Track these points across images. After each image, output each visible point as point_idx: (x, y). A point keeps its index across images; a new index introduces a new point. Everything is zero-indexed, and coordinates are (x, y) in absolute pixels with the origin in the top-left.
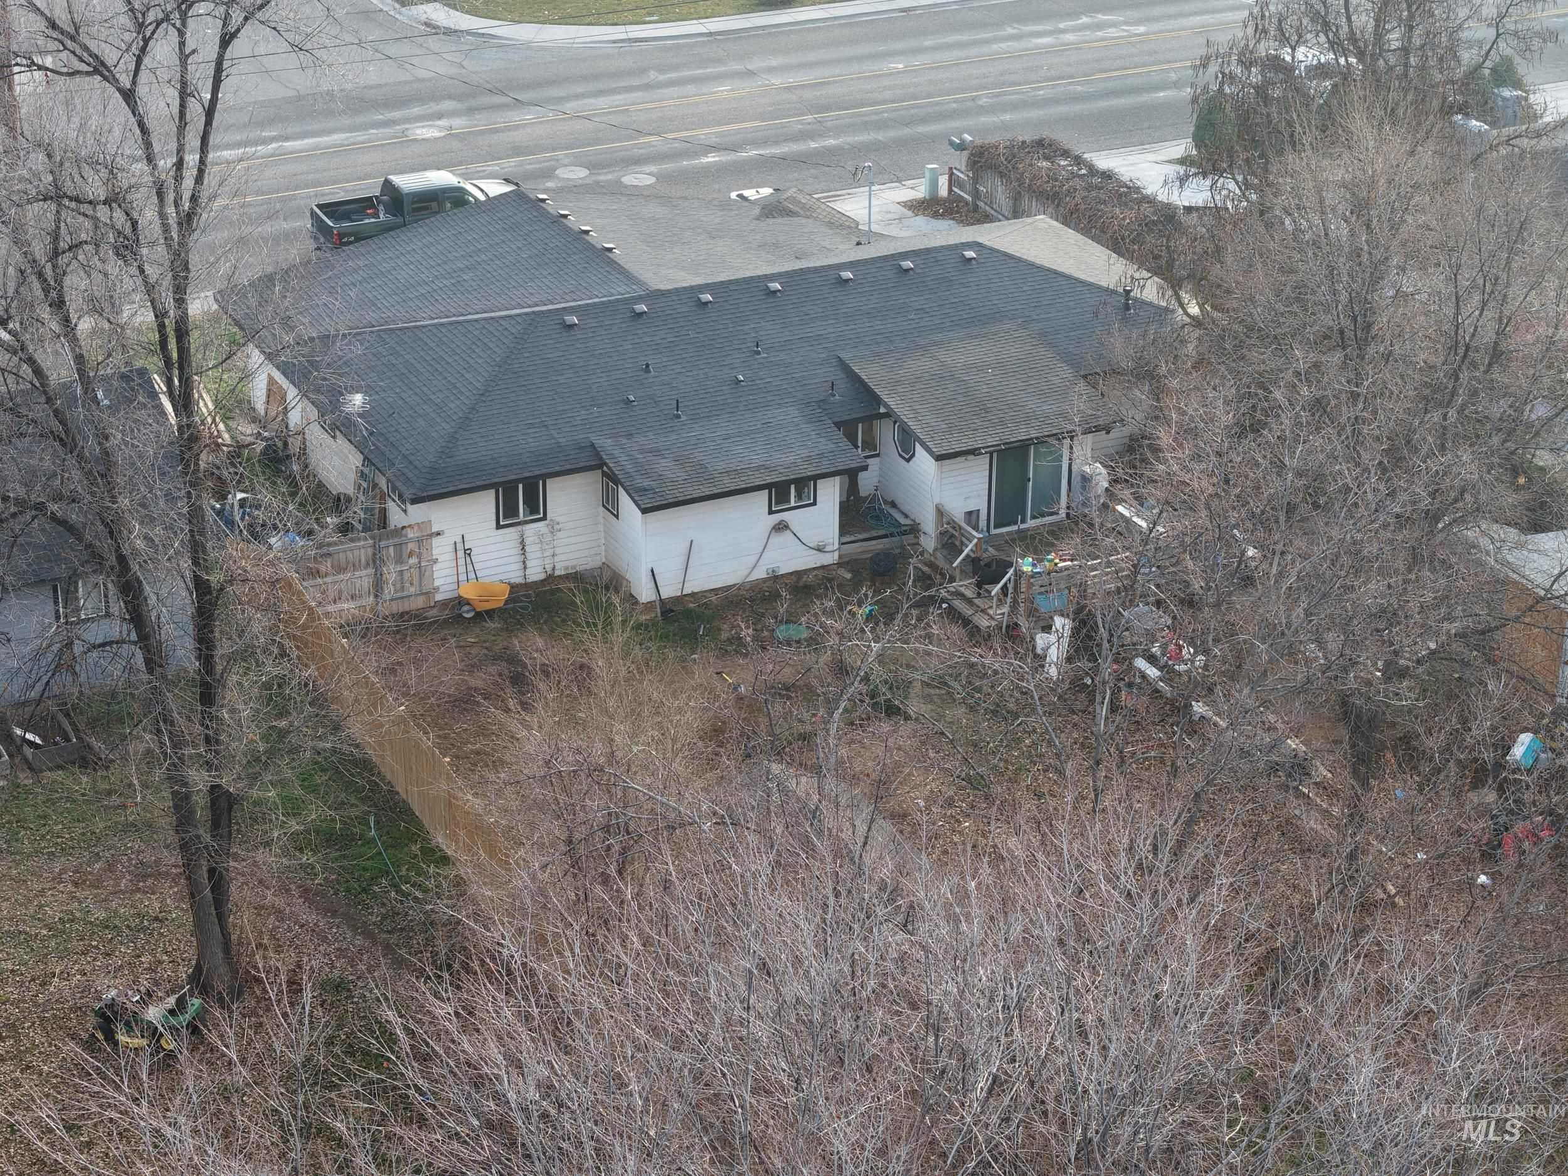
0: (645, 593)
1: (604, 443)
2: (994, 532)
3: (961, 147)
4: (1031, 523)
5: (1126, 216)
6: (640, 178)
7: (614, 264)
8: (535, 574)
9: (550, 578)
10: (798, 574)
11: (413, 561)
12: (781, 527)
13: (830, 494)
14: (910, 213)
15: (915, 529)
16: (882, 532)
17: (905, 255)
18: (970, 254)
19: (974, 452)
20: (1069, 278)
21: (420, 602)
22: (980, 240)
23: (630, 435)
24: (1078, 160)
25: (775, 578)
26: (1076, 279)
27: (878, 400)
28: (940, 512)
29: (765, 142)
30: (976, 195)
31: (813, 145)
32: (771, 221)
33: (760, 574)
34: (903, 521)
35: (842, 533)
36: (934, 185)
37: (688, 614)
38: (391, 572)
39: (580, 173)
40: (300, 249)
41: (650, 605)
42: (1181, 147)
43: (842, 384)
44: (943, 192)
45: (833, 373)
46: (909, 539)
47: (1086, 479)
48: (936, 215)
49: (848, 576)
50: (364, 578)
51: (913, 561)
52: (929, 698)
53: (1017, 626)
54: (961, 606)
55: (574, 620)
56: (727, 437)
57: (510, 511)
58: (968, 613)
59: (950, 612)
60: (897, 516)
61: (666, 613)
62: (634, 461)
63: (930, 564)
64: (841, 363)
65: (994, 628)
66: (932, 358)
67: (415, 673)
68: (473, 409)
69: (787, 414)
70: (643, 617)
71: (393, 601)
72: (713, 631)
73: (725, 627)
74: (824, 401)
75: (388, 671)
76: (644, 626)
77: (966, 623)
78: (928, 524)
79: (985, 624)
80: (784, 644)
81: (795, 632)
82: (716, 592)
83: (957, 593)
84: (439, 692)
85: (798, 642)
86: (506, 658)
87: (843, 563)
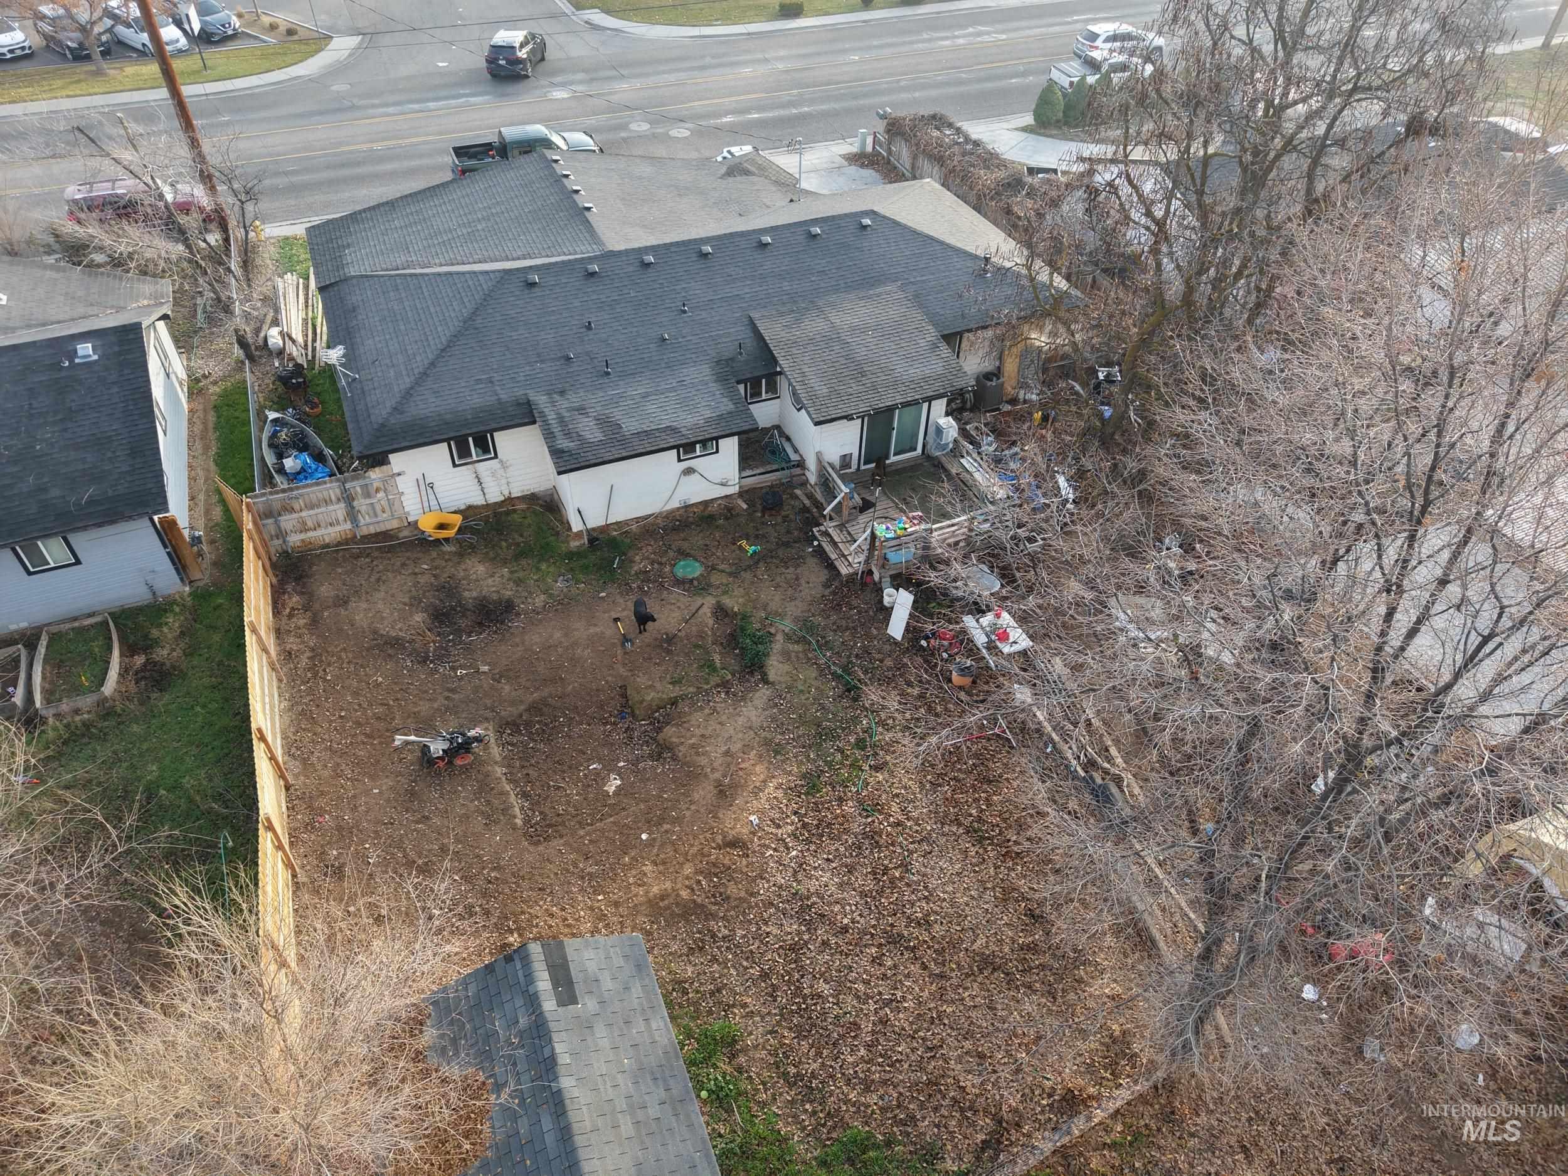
0: (576, 523)
1: (540, 400)
2: (863, 467)
3: (883, 117)
5: (987, 178)
6: (681, 132)
7: (587, 223)
8: (494, 497)
9: (509, 500)
10: (706, 503)
11: (381, 495)
12: (689, 471)
13: (730, 447)
14: (846, 163)
15: (801, 464)
16: (775, 467)
17: (815, 222)
18: (867, 221)
19: (849, 418)
20: (942, 243)
21: (395, 524)
22: (875, 209)
23: (562, 393)
24: (958, 131)
25: (687, 507)
26: (947, 245)
27: (775, 361)
28: (819, 455)
30: (890, 152)
31: (794, 111)
32: (731, 179)
33: (675, 504)
34: (794, 457)
35: (742, 468)
36: (863, 143)
37: (613, 543)
38: (361, 504)
39: (644, 126)
41: (579, 534)
42: (1026, 115)
43: (750, 344)
44: (869, 149)
45: (742, 333)
46: (798, 471)
47: (939, 431)
48: (862, 166)
49: (745, 506)
50: (339, 510)
51: (798, 492)
52: (786, 655)
53: (870, 573)
54: (828, 548)
55: (518, 544)
56: (645, 396)
57: (464, 452)
58: (833, 556)
59: (820, 553)
60: (789, 450)
61: (592, 540)
62: (561, 419)
63: (810, 496)
64: (752, 323)
65: (852, 577)
66: (826, 319)
67: (364, 605)
68: (432, 364)
69: (700, 373)
70: (574, 544)
71: (368, 525)
72: (626, 563)
73: (637, 558)
74: (732, 359)
75: (343, 602)
76: (571, 555)
77: (831, 566)
78: (811, 464)
79: (844, 571)
80: (679, 582)
81: (691, 569)
82: (637, 520)
83: (826, 534)
84: (375, 632)
85: (691, 581)
86: (449, 589)
87: (745, 494)
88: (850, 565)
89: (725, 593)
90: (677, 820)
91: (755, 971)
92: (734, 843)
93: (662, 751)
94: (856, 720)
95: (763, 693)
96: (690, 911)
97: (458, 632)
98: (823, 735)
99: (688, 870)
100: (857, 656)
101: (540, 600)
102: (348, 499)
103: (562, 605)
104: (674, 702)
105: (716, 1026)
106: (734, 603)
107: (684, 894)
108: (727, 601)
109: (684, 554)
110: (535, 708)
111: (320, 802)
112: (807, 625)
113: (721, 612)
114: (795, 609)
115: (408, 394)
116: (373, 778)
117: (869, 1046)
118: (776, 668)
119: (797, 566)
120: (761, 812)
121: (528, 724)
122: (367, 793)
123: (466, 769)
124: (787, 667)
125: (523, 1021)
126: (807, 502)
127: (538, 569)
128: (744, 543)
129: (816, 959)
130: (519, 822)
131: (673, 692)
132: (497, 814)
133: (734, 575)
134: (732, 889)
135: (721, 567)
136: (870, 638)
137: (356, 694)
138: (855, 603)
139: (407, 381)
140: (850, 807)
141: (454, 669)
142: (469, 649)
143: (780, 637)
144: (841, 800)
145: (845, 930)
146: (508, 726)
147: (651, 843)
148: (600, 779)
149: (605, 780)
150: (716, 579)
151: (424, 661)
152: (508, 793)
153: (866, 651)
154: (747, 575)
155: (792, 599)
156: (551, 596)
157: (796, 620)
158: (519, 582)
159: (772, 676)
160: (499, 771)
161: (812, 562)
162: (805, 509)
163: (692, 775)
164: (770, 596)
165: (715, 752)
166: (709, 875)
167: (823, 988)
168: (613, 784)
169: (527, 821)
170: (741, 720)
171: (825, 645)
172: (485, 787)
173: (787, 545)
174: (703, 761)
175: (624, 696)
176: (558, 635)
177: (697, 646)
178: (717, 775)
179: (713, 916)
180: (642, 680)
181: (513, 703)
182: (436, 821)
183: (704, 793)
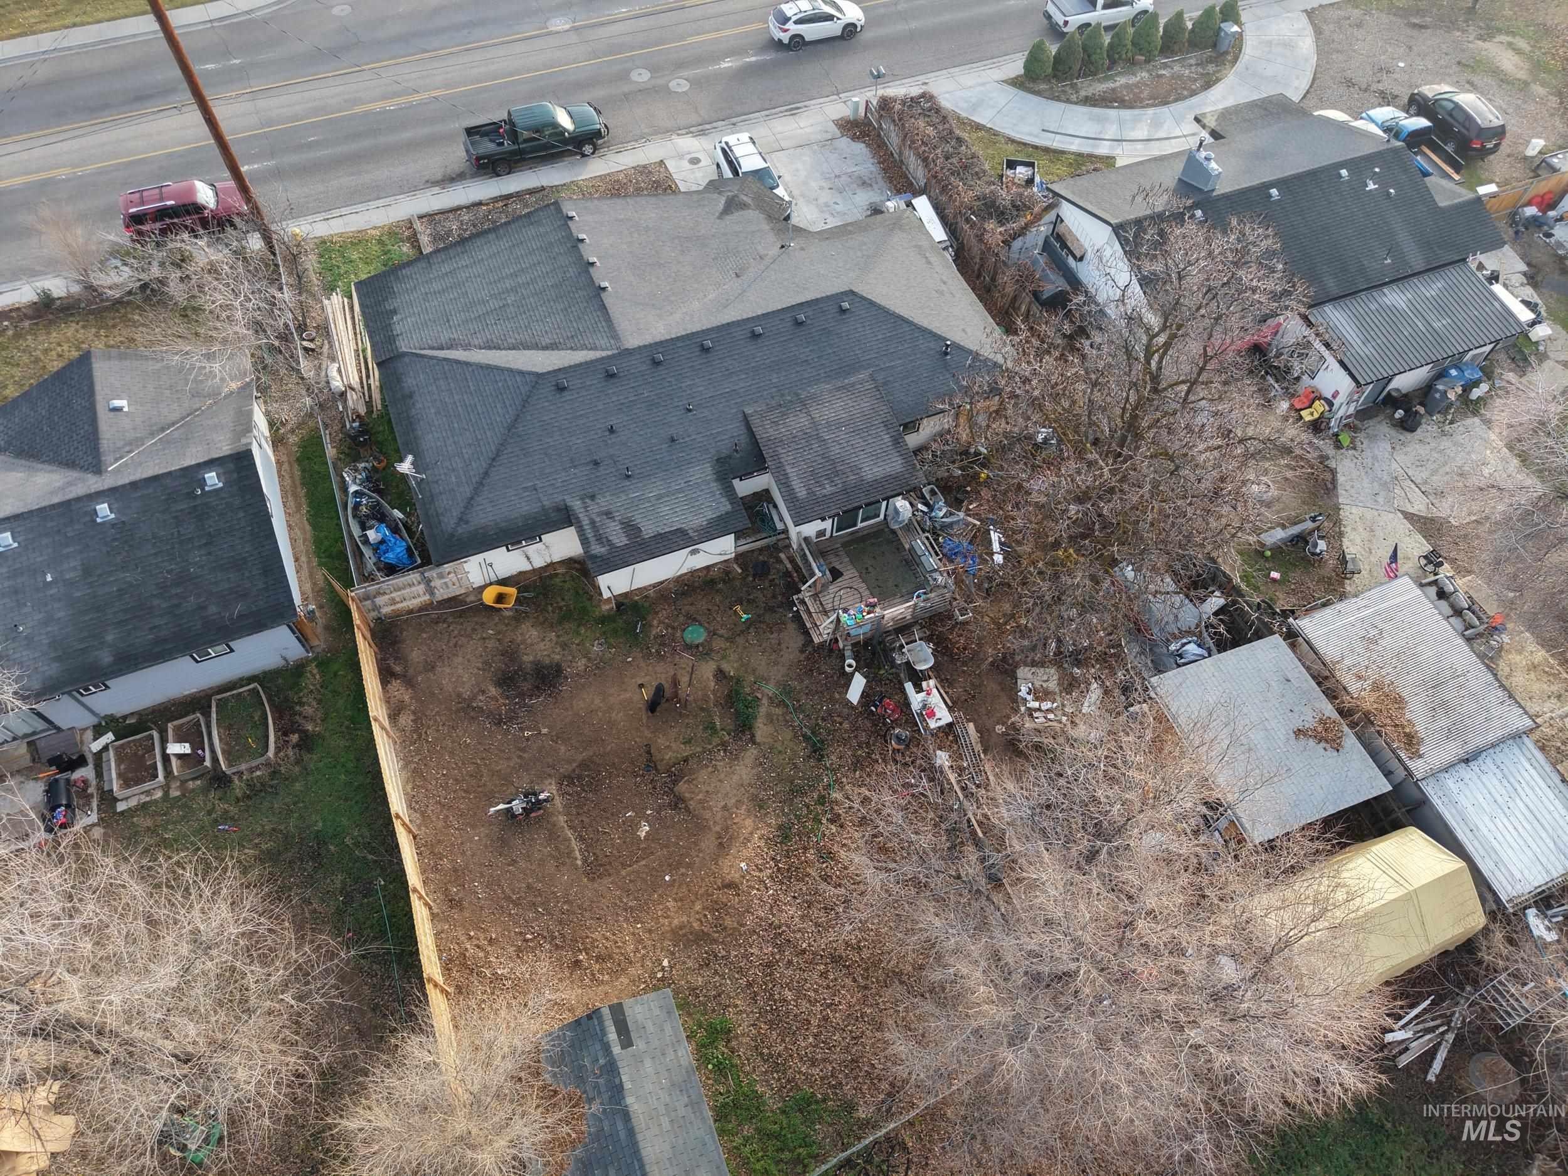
1: (576, 505)
2: (835, 534)
4: (860, 525)
6: (680, 84)
7: (603, 308)
8: (539, 565)
9: (551, 565)
10: (708, 568)
11: (452, 575)
12: (695, 552)
14: (838, 133)
15: (785, 532)
16: (764, 535)
18: (846, 305)
19: (822, 519)
22: (854, 289)
23: (593, 497)
25: (693, 572)
26: (915, 325)
28: (799, 534)
30: (880, 125)
32: (729, 218)
33: (684, 571)
34: (779, 525)
35: (737, 542)
37: (633, 606)
39: (645, 77)
41: (609, 601)
42: (1017, 66)
43: (744, 440)
44: (862, 116)
45: (735, 429)
46: (783, 536)
47: (897, 512)
48: (854, 138)
49: (740, 571)
50: (421, 588)
51: (782, 556)
52: (770, 718)
53: (836, 640)
54: (805, 616)
55: (561, 608)
56: (659, 497)
58: (808, 625)
59: (797, 617)
60: (776, 518)
61: (619, 605)
62: (593, 523)
63: (792, 560)
64: (746, 420)
65: (822, 645)
66: (808, 414)
67: (448, 670)
68: (486, 474)
69: (703, 472)
70: (605, 607)
71: (441, 594)
72: (647, 627)
73: (655, 622)
74: (730, 457)
75: (430, 667)
76: (604, 620)
77: (806, 633)
78: (794, 537)
79: (816, 640)
80: (689, 647)
81: (696, 634)
82: (654, 586)
83: (803, 602)
84: (459, 695)
85: (697, 646)
86: (510, 654)
87: (740, 558)
88: (820, 634)
89: (724, 657)
90: (689, 866)
91: (743, 982)
92: (731, 885)
93: (678, 803)
94: (819, 778)
95: (752, 752)
96: (701, 938)
97: (522, 695)
98: (796, 791)
99: (698, 907)
100: (823, 719)
101: (581, 663)
102: (428, 582)
103: (598, 668)
104: (686, 760)
105: (716, 1020)
106: (730, 669)
107: (696, 925)
108: (725, 666)
109: (692, 619)
110: (583, 765)
111: (439, 849)
112: (787, 690)
113: (720, 674)
114: (777, 673)
115: (470, 502)
116: (473, 827)
117: (815, 1036)
118: (762, 730)
119: (780, 631)
120: (749, 860)
121: (580, 777)
122: (471, 840)
123: (539, 820)
124: (770, 729)
125: (602, 1062)
126: (789, 566)
127: (578, 634)
128: (738, 608)
129: (783, 972)
130: (579, 862)
131: (686, 751)
132: (563, 857)
133: (731, 640)
134: (728, 922)
135: (721, 632)
136: (832, 700)
137: (452, 754)
138: (823, 668)
139: (467, 491)
140: (811, 855)
141: (522, 730)
142: (531, 710)
143: (765, 701)
144: (805, 849)
145: (804, 951)
146: (567, 780)
147: (673, 881)
148: (634, 825)
149: (637, 826)
150: (718, 644)
151: (499, 723)
152: (570, 840)
153: (830, 713)
154: (740, 640)
155: (776, 663)
156: (589, 659)
157: (778, 684)
158: (564, 646)
159: (758, 739)
160: (562, 819)
161: (792, 627)
162: (787, 574)
163: (700, 827)
164: (759, 661)
165: (717, 804)
166: (712, 910)
167: (789, 995)
168: (644, 830)
169: (585, 861)
170: (735, 778)
171: (799, 709)
172: (553, 835)
173: (772, 610)
174: (707, 815)
175: (649, 752)
176: (597, 701)
177: (702, 709)
178: (718, 828)
179: (715, 941)
180: (662, 741)
181: (569, 762)
182: (522, 864)
183: (708, 843)
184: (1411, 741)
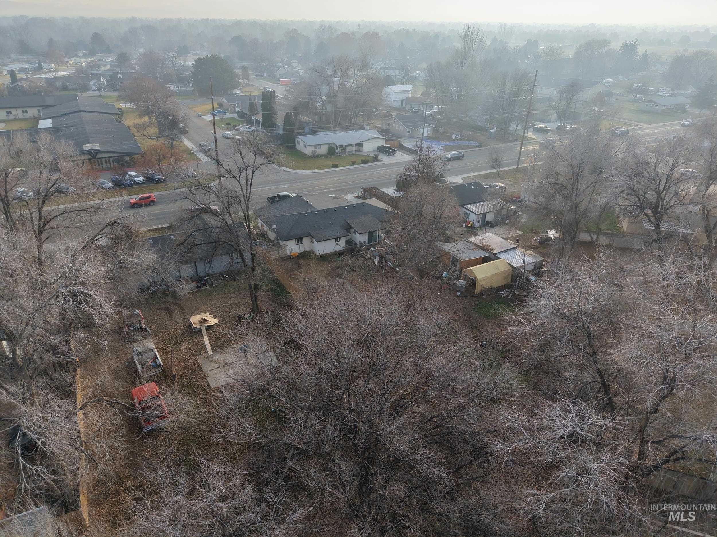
0: (318, 254)
1: (311, 232)
2: (368, 244)
3: (362, 188)
4: (373, 243)
5: (386, 198)
6: (315, 193)
7: (312, 206)
8: (302, 251)
9: (304, 252)
10: (340, 251)
11: (284, 250)
12: (337, 244)
13: (344, 239)
14: (355, 198)
15: (356, 244)
16: (352, 245)
17: (354, 204)
18: (364, 204)
19: (365, 233)
21: (285, 256)
22: (365, 202)
23: (314, 231)
24: (379, 190)
25: (336, 251)
26: (379, 208)
27: (351, 226)
28: (360, 241)
29: (334, 188)
30: (365, 195)
31: (341, 188)
32: (335, 200)
33: (334, 251)
35: (346, 245)
36: (358, 194)
37: (324, 257)
38: (280, 252)
39: (307, 193)
40: (265, 204)
41: (318, 256)
42: (395, 188)
43: (345, 223)
44: (360, 195)
46: (356, 246)
47: (381, 237)
48: (359, 198)
50: (276, 252)
56: (330, 230)
57: (298, 242)
58: (364, 256)
60: (355, 241)
61: (321, 256)
62: (316, 235)
64: (345, 220)
66: (359, 219)
68: (293, 226)
69: (338, 228)
71: (282, 255)
72: (328, 258)
73: (330, 258)
74: (343, 226)
78: (358, 243)
79: (367, 258)
82: (329, 253)
83: (362, 253)
87: (346, 249)
109: (337, 257)
115: (289, 232)
126: (358, 249)
127: (313, 260)
128: (348, 255)
139: (288, 230)
173: (355, 255)
184: (492, 249)
